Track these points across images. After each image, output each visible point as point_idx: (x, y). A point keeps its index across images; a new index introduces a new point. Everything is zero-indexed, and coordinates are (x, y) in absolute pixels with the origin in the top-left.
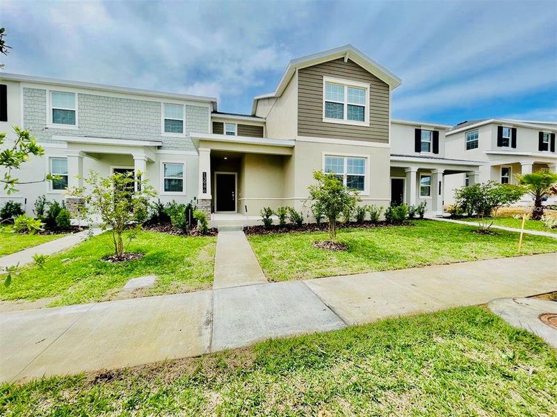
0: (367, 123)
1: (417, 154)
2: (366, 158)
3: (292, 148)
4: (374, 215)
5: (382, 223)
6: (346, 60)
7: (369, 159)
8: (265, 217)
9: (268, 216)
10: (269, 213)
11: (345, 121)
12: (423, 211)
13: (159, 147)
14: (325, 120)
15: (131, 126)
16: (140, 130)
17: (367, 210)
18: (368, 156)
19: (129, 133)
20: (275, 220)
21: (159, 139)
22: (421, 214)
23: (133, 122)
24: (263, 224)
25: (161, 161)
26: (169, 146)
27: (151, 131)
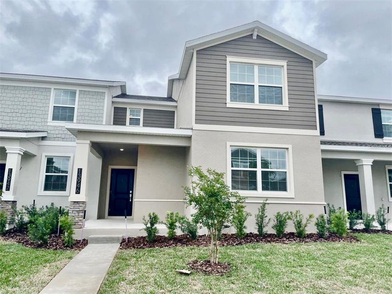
0: (285, 106)
1: (379, 141)
2: (287, 149)
3: (189, 138)
4: (299, 224)
5: (310, 236)
6: (255, 37)
7: (290, 150)
8: (149, 225)
9: (152, 224)
10: (154, 220)
11: (257, 105)
12: (384, 220)
13: (43, 138)
14: (230, 104)
15: (14, 114)
16: (24, 119)
17: (289, 218)
18: (290, 146)
19: (11, 122)
20: (162, 230)
21: (45, 128)
22: (382, 224)
23: (17, 111)
24: (145, 234)
25: (44, 154)
26: (55, 136)
27: (37, 120)
